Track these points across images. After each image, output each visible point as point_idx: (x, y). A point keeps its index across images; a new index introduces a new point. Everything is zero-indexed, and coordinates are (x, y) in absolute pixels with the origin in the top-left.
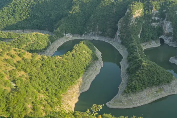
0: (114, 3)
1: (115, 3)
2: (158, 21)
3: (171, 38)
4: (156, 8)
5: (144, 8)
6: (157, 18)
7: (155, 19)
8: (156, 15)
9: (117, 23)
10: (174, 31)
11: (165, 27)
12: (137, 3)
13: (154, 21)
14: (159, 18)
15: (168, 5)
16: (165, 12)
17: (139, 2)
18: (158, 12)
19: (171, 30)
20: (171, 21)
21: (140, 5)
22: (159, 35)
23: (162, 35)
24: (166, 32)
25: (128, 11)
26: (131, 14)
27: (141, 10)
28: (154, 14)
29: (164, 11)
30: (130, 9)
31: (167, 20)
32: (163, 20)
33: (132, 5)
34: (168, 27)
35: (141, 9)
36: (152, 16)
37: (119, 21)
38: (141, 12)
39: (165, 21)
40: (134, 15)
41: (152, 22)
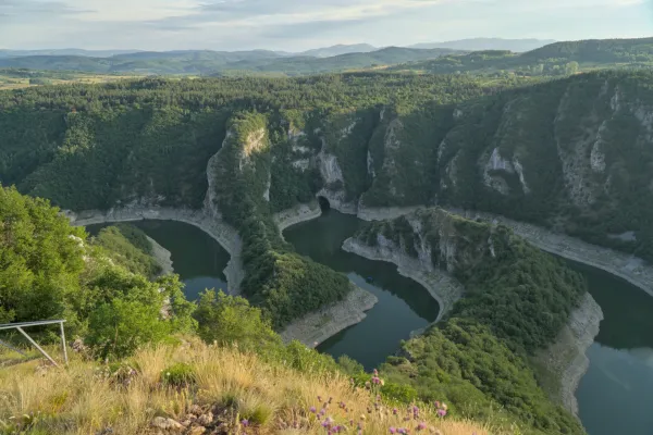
0: (188, 115)
1: (193, 118)
2: (306, 156)
3: (341, 193)
4: (297, 126)
5: (268, 127)
6: (302, 149)
7: (298, 151)
8: (300, 142)
9: (204, 169)
10: (344, 176)
11: (325, 170)
12: (248, 115)
13: (298, 156)
14: (307, 149)
15: (322, 116)
16: (320, 134)
17: (255, 110)
18: (302, 133)
19: (339, 176)
20: (335, 153)
21: (258, 119)
22: (315, 189)
23: (320, 188)
24: (329, 181)
25: (229, 134)
26: (237, 144)
27: (262, 131)
28: (295, 140)
29: (317, 130)
30: (234, 130)
31: (326, 152)
32: (317, 153)
33: (237, 120)
34: (330, 169)
35: (262, 130)
36: (290, 143)
37: (210, 163)
38: (262, 136)
39: (321, 155)
40: (246, 143)
41: (292, 160)
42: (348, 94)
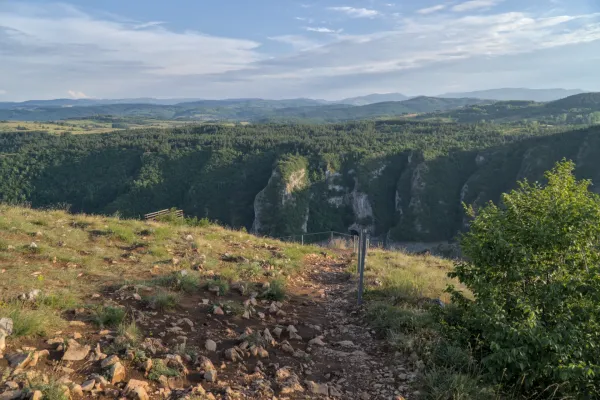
0: (241, 157)
1: (244, 159)
2: (340, 194)
3: (371, 228)
4: (333, 167)
5: (308, 168)
6: (337, 188)
7: (334, 189)
8: (336, 182)
9: (251, 202)
10: (374, 213)
11: (357, 206)
12: (291, 157)
13: (333, 193)
14: (342, 188)
15: (355, 160)
16: (354, 175)
17: (297, 153)
18: (338, 174)
19: (369, 212)
20: (366, 192)
21: (300, 160)
22: (348, 223)
23: (352, 223)
24: (360, 216)
25: (274, 173)
26: (281, 182)
27: (303, 172)
28: (331, 180)
29: (351, 172)
30: (278, 171)
31: (359, 191)
32: (350, 191)
33: (281, 161)
34: (362, 205)
35: (303, 170)
36: (326, 182)
37: (257, 197)
38: (302, 176)
39: (354, 193)
40: (288, 181)
41: (329, 197)
42: (380, 140)
